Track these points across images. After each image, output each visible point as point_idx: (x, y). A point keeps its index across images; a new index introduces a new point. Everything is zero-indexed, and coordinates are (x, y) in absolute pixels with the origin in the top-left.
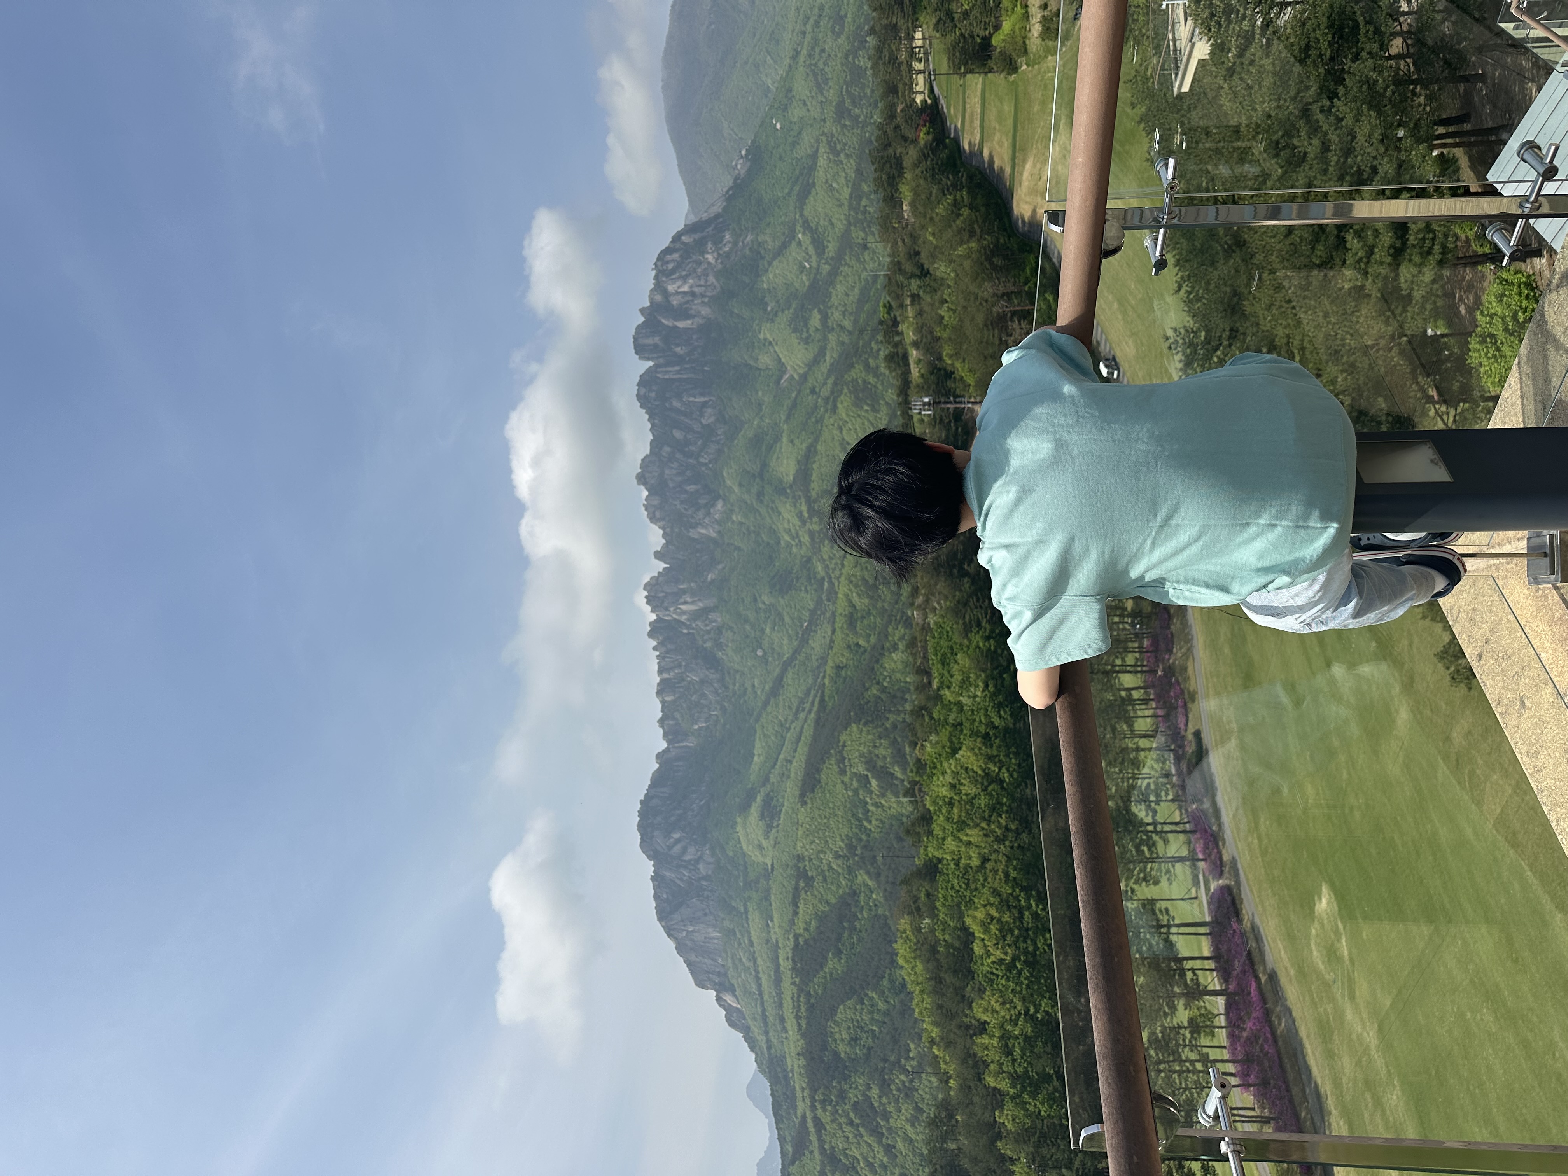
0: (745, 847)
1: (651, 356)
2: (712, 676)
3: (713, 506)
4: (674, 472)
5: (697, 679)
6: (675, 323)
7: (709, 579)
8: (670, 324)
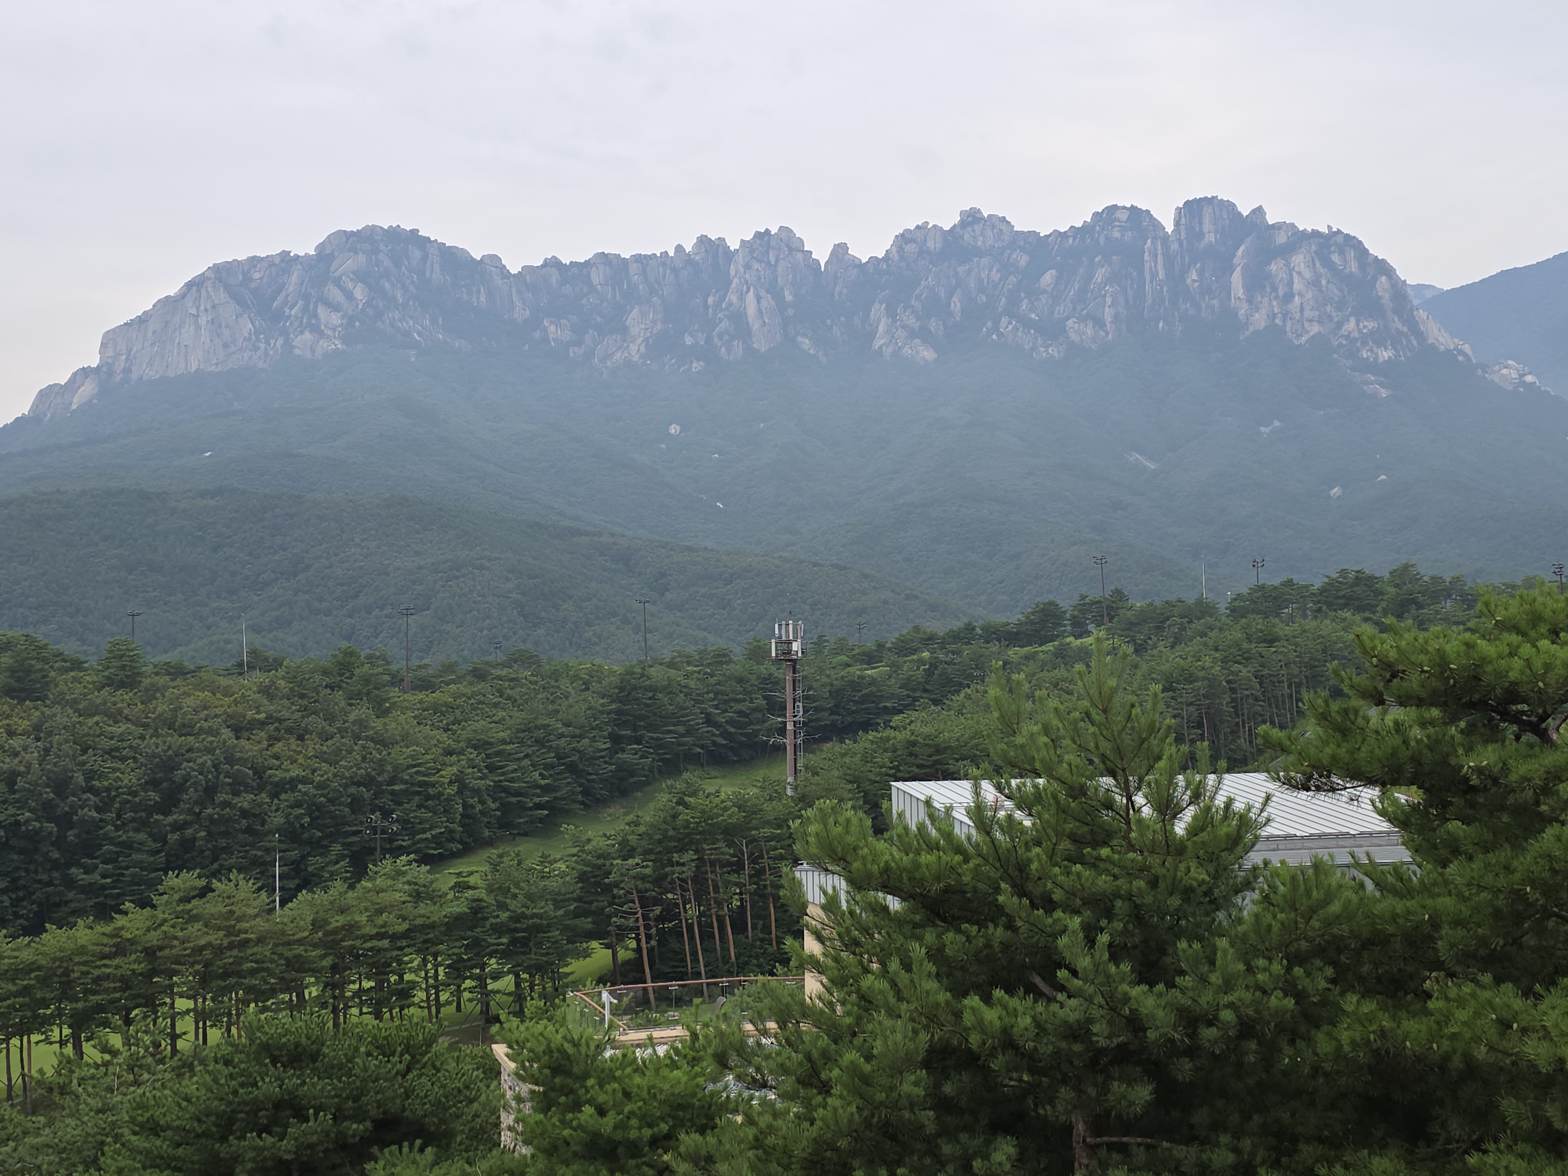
1: (1182, 228)
2: (634, 349)
3: (927, 343)
4: (984, 275)
5: (628, 323)
6: (1238, 271)
7: (799, 339)
8: (1235, 261)
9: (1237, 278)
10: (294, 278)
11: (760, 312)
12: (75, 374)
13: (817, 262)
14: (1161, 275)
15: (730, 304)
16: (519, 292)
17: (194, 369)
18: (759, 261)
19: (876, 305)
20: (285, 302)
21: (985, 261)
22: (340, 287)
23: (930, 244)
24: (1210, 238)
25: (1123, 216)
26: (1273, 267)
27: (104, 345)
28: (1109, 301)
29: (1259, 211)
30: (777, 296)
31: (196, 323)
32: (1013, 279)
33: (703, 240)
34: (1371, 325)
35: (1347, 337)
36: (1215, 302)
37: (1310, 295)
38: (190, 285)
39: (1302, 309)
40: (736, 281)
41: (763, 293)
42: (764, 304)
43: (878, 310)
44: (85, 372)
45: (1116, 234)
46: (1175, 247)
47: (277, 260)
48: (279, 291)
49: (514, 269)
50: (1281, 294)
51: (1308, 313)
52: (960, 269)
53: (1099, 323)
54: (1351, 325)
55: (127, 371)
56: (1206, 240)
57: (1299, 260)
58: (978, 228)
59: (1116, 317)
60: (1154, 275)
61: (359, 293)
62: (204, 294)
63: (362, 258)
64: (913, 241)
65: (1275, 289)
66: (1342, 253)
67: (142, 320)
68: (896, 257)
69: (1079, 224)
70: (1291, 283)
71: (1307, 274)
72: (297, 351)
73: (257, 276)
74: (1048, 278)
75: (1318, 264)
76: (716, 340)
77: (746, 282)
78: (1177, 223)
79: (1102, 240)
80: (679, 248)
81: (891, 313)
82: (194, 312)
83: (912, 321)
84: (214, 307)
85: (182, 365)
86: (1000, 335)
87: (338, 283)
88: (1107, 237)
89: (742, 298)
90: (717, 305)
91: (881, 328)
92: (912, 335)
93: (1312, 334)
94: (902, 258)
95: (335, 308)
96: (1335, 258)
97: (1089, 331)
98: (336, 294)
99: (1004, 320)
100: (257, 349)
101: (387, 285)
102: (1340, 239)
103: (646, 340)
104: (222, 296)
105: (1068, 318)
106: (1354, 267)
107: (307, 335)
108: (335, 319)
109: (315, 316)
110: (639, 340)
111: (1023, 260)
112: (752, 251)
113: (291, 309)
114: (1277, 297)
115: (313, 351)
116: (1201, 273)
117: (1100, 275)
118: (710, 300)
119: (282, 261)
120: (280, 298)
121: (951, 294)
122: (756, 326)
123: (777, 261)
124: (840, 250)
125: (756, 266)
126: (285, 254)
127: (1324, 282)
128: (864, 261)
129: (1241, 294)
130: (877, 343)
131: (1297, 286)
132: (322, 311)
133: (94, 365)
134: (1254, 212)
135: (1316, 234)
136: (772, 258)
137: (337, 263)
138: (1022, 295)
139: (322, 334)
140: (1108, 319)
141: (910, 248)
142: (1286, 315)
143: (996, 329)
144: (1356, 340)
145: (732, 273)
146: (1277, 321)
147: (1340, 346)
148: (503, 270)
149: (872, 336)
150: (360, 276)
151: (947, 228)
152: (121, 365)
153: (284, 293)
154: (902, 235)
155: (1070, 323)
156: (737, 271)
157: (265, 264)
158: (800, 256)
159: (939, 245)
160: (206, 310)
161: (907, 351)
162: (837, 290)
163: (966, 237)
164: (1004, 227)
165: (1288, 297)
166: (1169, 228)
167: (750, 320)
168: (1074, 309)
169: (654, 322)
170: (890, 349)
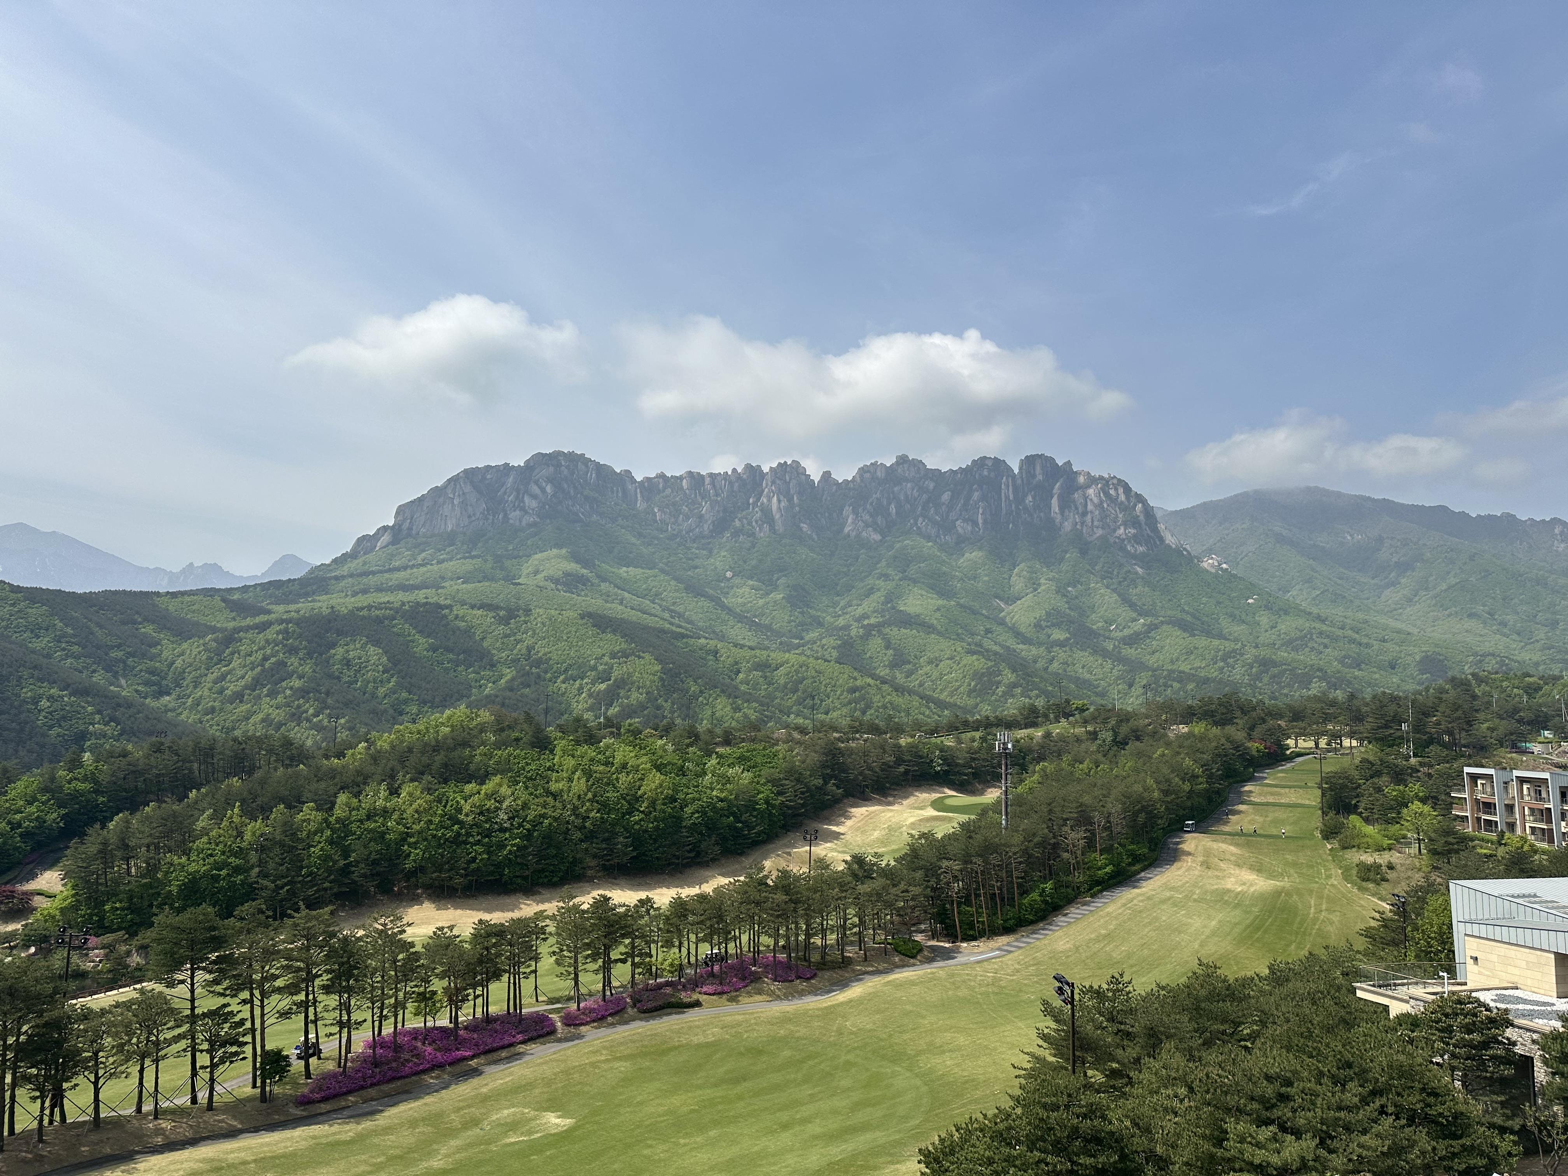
0: (536, 556)
1: (1024, 471)
2: (706, 527)
3: (875, 530)
4: (909, 493)
5: (703, 512)
6: (1056, 496)
7: (802, 525)
8: (1055, 491)
9: (1055, 502)
10: (511, 480)
11: (779, 508)
12: (379, 530)
13: (813, 481)
14: (1011, 497)
15: (762, 504)
16: (641, 492)
17: (449, 529)
18: (780, 479)
19: (847, 508)
20: (505, 493)
21: (909, 485)
22: (538, 485)
23: (879, 474)
24: (1040, 477)
25: (990, 463)
26: (1076, 495)
27: (397, 513)
28: (981, 511)
29: (1069, 463)
30: (790, 500)
31: (453, 502)
32: (925, 496)
33: (749, 467)
34: (1133, 531)
35: (1119, 538)
36: (1042, 514)
37: (1097, 512)
38: (449, 481)
39: (1092, 522)
40: (766, 490)
41: (782, 498)
42: (783, 504)
43: (848, 510)
44: (385, 528)
45: (986, 473)
46: (1019, 482)
47: (502, 468)
48: (503, 486)
49: (639, 478)
50: (1080, 510)
51: (1096, 523)
52: (896, 489)
53: (975, 523)
54: (1121, 531)
55: (410, 529)
56: (1037, 479)
57: (1091, 491)
58: (906, 466)
59: (985, 522)
60: (1007, 497)
61: (549, 489)
62: (458, 486)
63: (551, 469)
64: (869, 471)
65: (1077, 508)
66: (1116, 489)
67: (421, 500)
68: (858, 479)
69: (964, 467)
70: (1086, 505)
71: (1096, 500)
72: (511, 521)
73: (489, 476)
74: (946, 497)
75: (1102, 495)
76: (754, 523)
77: (772, 491)
78: (1021, 469)
79: (977, 477)
80: (734, 470)
81: (855, 512)
82: (452, 496)
83: (867, 517)
84: (464, 494)
85: (443, 527)
86: (919, 528)
87: (536, 483)
88: (980, 475)
89: (770, 500)
90: (755, 504)
91: (850, 520)
92: (867, 525)
93: (1098, 535)
94: (862, 481)
95: (534, 497)
96: (1112, 492)
97: (969, 528)
98: (535, 489)
99: (920, 519)
100: (487, 519)
101: (565, 486)
102: (1115, 481)
103: (713, 522)
104: (468, 488)
105: (957, 520)
106: (1122, 497)
107: (518, 512)
108: (534, 504)
109: (523, 502)
110: (709, 522)
111: (932, 485)
112: (776, 473)
113: (509, 496)
114: (1078, 513)
115: (520, 521)
116: (1034, 498)
117: (976, 495)
118: (751, 501)
119: (504, 469)
120: (503, 490)
121: (889, 504)
122: (777, 516)
123: (790, 479)
124: (827, 475)
125: (778, 482)
126: (507, 464)
127: (1105, 505)
128: (840, 481)
129: (1057, 510)
130: (847, 529)
131: (1090, 507)
132: (527, 499)
133: (391, 524)
134: (1065, 464)
135: (1101, 478)
136: (787, 478)
137: (536, 471)
138: (931, 505)
139: (526, 512)
140: (980, 521)
141: (867, 475)
142: (1083, 523)
143: (916, 524)
144: (1123, 540)
145: (764, 485)
146: (1078, 527)
147: (1115, 542)
148: (632, 478)
149: (843, 526)
150: (549, 480)
151: (888, 465)
152: (407, 524)
153: (505, 487)
154: (862, 468)
155: (958, 523)
156: (767, 485)
157: (494, 470)
158: (803, 477)
159: (883, 475)
160: (459, 495)
161: (864, 534)
162: (824, 497)
163: (899, 471)
164: (921, 466)
165: (1084, 514)
166: (1016, 471)
167: (774, 513)
168: (961, 515)
169: (718, 511)
170: (854, 533)
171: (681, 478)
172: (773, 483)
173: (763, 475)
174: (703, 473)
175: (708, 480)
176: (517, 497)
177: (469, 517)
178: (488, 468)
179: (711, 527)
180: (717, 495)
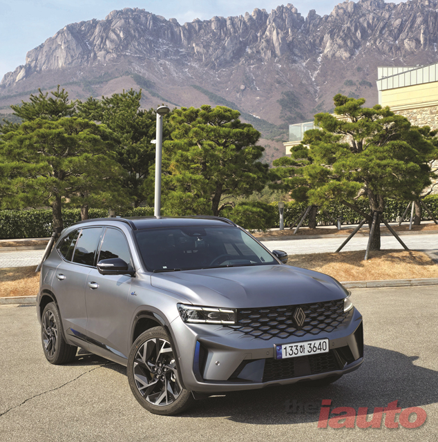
3: (345, 50)
11: (278, 39)
12: (16, 68)
13: (303, 18)
15: (267, 36)
16: (184, 33)
18: (279, 18)
19: (327, 35)
20: (94, 39)
21: (371, 16)
23: (349, 9)
27: (28, 56)
28: (422, 31)
30: (286, 32)
32: (382, 23)
33: (257, 11)
38: (58, 33)
40: (269, 26)
41: (279, 31)
42: (280, 36)
44: (21, 67)
47: (91, 22)
48: (92, 34)
52: (361, 19)
55: (36, 67)
59: (425, 39)
61: (122, 35)
62: (64, 37)
63: (123, 21)
64: (342, 8)
68: (335, 14)
72: (99, 58)
74: (398, 22)
76: (261, 51)
77: (273, 27)
81: (332, 38)
83: (340, 41)
84: (67, 41)
85: (56, 64)
87: (114, 31)
89: (271, 33)
90: (261, 36)
91: (328, 44)
92: (340, 47)
95: (112, 41)
97: (413, 44)
98: (113, 36)
101: (132, 32)
103: (233, 51)
104: (70, 37)
105: (405, 39)
107: (102, 52)
108: (113, 46)
109: (105, 44)
110: (230, 51)
111: (387, 15)
112: (276, 14)
113: (96, 41)
115: (105, 58)
117: (419, 20)
118: (259, 34)
121: (356, 30)
122: (276, 45)
123: (286, 18)
125: (278, 20)
126: (94, 20)
128: (322, 17)
130: (326, 51)
136: (284, 17)
137: (113, 23)
139: (108, 52)
140: (421, 39)
141: (341, 11)
145: (268, 23)
148: (178, 25)
150: (122, 28)
151: (356, 2)
152: (33, 64)
153: (93, 36)
154: (337, 6)
155: (406, 41)
156: (270, 22)
157: (87, 24)
158: (295, 16)
159: (352, 9)
160: (65, 43)
161: (338, 54)
162: (310, 28)
163: (364, 6)
167: (274, 42)
168: (408, 35)
169: (236, 44)
170: (331, 53)
171: (210, 22)
172: (274, 21)
173: (267, 16)
174: (226, 17)
175: (228, 22)
176: (102, 42)
177: (72, 57)
178: (82, 23)
179: (232, 55)
180: (235, 32)
